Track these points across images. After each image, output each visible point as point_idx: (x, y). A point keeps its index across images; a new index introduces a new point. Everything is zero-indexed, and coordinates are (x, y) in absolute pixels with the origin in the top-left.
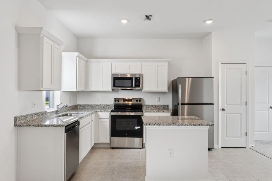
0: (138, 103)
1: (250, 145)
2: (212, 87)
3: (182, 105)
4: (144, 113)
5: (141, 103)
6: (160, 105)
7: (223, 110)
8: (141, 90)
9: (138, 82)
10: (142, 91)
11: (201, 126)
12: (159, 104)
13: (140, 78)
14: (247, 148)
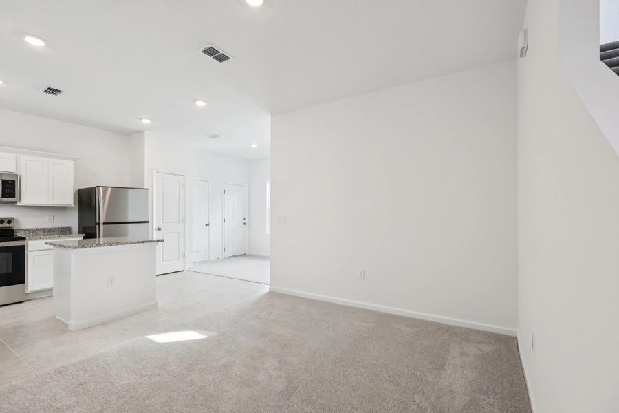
0: (6, 225)
1: (188, 267)
2: (146, 200)
3: (105, 225)
4: (29, 242)
5: (11, 225)
6: (55, 229)
7: (159, 229)
8: (16, 202)
9: (11, 188)
10: (18, 204)
11: (150, 243)
12: (51, 227)
13: (14, 181)
14: (185, 271)
